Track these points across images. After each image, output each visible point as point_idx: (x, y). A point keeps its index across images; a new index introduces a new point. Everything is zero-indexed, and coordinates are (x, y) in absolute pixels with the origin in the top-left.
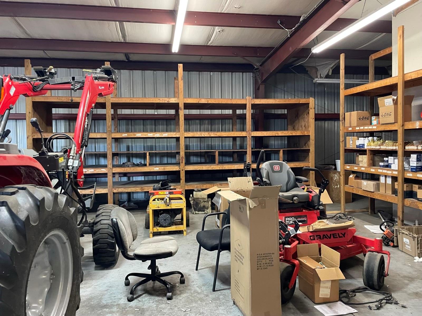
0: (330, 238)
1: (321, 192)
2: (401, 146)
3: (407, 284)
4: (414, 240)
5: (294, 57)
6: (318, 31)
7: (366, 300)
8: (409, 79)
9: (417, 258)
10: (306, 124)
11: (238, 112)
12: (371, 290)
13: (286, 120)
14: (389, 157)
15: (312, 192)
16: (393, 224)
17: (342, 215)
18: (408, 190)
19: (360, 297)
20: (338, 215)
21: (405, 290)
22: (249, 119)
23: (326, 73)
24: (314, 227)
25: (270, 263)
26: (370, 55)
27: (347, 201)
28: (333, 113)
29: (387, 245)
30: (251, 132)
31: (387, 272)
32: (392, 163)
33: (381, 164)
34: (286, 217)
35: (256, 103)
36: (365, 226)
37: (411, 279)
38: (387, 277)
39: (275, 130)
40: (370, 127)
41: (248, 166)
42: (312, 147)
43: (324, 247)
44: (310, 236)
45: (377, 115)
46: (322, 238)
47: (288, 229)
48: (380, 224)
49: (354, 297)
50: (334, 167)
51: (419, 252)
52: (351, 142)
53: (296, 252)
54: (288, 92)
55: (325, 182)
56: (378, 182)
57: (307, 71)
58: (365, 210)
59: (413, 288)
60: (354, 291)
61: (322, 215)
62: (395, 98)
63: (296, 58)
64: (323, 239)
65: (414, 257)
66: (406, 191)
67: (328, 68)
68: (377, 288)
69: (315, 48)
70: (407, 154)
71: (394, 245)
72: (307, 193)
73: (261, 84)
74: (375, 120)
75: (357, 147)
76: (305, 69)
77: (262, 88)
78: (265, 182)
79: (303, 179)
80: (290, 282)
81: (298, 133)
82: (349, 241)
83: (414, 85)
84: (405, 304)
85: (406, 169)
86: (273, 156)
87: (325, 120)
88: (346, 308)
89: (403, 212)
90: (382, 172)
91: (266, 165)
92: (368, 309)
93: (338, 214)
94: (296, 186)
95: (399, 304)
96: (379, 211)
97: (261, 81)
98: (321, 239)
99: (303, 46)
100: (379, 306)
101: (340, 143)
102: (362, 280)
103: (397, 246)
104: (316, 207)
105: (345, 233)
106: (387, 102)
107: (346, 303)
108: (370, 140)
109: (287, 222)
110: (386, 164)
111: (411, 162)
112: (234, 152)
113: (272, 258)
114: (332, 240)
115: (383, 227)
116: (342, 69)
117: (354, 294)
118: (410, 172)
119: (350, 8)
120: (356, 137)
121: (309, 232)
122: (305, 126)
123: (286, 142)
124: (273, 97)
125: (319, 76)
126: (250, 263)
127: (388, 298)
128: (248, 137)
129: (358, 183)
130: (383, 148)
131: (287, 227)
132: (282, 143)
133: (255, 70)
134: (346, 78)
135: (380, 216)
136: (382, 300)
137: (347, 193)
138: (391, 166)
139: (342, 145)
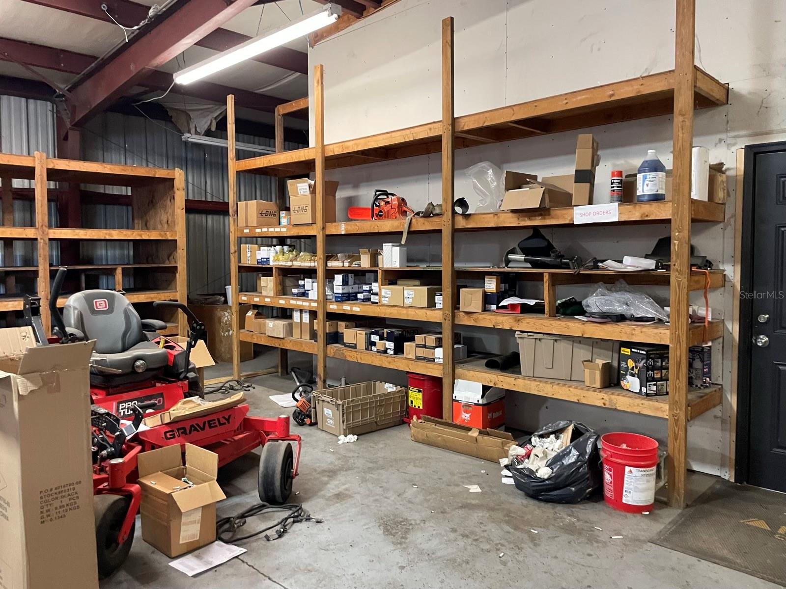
0: (203, 429)
1: (190, 346)
2: (321, 262)
3: (326, 483)
4: (338, 410)
5: (139, 85)
6: (184, 43)
7: (263, 526)
8: (331, 154)
9: (342, 437)
10: (170, 218)
11: (17, 183)
12: (271, 506)
13: (130, 208)
14: (306, 279)
15: (175, 347)
16: (312, 388)
17: (234, 384)
18: (332, 331)
19: (254, 524)
20: (227, 385)
21: (322, 493)
22: (42, 201)
23: (206, 127)
24: (173, 414)
25: (72, 504)
26: (276, 106)
27: (243, 358)
28: (221, 201)
29: (301, 424)
30: (47, 229)
31: (296, 470)
32: (310, 289)
33: (295, 291)
34: (119, 403)
35: (57, 167)
36: (270, 397)
37: (332, 473)
38: (297, 477)
39: (108, 226)
40: (277, 230)
41: (34, 304)
42: (181, 262)
43: (191, 448)
44: (165, 433)
45: (288, 209)
46: (188, 432)
47: (120, 426)
48: (293, 390)
49: (243, 526)
50: (223, 299)
51: (345, 428)
52: (249, 255)
53: (137, 468)
54: (133, 153)
55: (198, 327)
56: (290, 321)
57: (171, 117)
58: (273, 370)
59: (334, 487)
60: (243, 516)
61: (194, 388)
62: (313, 182)
63: (147, 89)
64: (190, 433)
65: (338, 437)
66: (330, 333)
67: (210, 117)
68: (281, 500)
69: (180, 75)
70: (330, 274)
71: (311, 422)
72: (164, 349)
73: (70, 129)
74: (284, 217)
75: (258, 263)
76: (167, 112)
77: (74, 138)
78: (71, 335)
79: (157, 325)
80: (120, 530)
81: (153, 235)
82: (236, 427)
83: (339, 166)
84: (320, 517)
85: (328, 297)
86: (103, 280)
87: (207, 212)
88: (228, 550)
89: (325, 367)
90: (296, 305)
91: (75, 301)
92: (263, 542)
93: (226, 383)
94: (143, 338)
95: (312, 518)
96: (293, 370)
97: (71, 122)
98: (186, 434)
99: (156, 67)
100: (282, 530)
101: (232, 256)
102: (256, 493)
103: (316, 423)
104: (182, 376)
105: (230, 416)
106: (300, 188)
107: (227, 542)
108: (278, 251)
109: (122, 411)
110: (302, 290)
111: (335, 287)
112: (7, 273)
113: (76, 493)
114: (209, 432)
115: (297, 395)
116: (231, 122)
117: (243, 521)
118: (333, 302)
119: (238, 14)
120: (256, 246)
121: (163, 424)
122: (167, 221)
123: (131, 253)
124: (101, 158)
125: (193, 131)
126: (22, 513)
127: (296, 514)
128: (41, 239)
129: (260, 325)
130: (297, 264)
131: (118, 421)
132: (124, 255)
133: (57, 97)
134: (237, 140)
135: (293, 378)
136: (286, 519)
137: (242, 344)
138: (308, 294)
139: (233, 259)
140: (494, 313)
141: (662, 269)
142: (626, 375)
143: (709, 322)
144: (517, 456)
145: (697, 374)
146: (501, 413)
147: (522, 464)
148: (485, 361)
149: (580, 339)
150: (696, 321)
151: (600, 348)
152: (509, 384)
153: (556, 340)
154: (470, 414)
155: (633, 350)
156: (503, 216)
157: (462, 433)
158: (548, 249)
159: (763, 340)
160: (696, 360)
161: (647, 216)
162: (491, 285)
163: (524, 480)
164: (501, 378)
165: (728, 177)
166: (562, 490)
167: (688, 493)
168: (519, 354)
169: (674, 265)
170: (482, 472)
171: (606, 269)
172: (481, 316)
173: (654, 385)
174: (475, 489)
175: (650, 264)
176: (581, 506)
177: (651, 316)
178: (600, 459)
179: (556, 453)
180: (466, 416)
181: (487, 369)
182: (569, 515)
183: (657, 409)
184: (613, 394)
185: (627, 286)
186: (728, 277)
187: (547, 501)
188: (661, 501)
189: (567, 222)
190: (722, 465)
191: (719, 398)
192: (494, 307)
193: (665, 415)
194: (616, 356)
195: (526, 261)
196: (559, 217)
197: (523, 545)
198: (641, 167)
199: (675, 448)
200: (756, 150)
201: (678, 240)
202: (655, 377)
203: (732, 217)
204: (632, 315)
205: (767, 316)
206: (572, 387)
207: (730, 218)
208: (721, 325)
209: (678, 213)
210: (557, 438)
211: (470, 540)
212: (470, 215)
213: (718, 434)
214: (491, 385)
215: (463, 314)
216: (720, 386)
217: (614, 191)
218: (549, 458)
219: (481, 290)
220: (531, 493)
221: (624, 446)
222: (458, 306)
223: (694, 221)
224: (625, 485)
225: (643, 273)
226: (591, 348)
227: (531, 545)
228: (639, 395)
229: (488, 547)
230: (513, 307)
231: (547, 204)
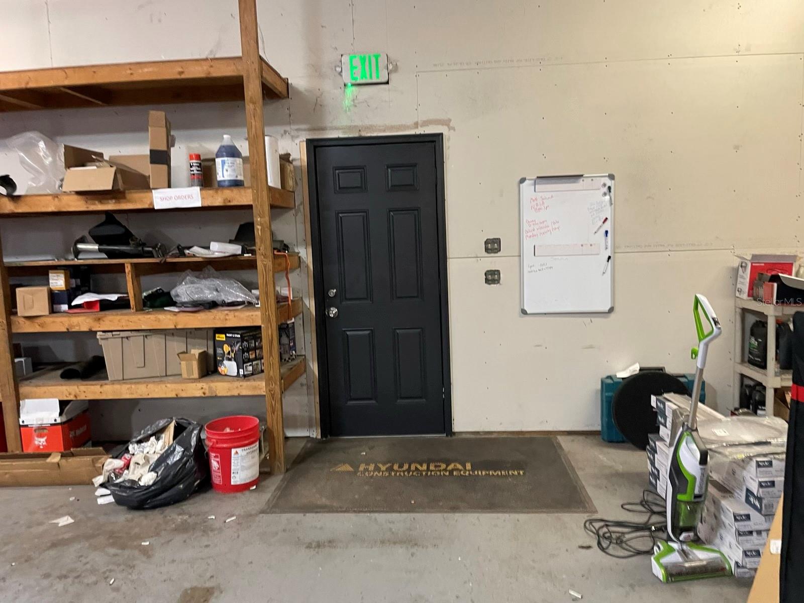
140: (65, 314)
141: (248, 253)
142: (223, 360)
143: (292, 301)
144: (114, 470)
145: (284, 350)
146: (85, 427)
147: (120, 477)
148: (60, 372)
149: (173, 331)
150: (281, 300)
151: (195, 338)
152: (94, 393)
153: (146, 336)
154: (45, 438)
155: (228, 335)
156: (65, 199)
157: (39, 462)
158: (126, 237)
159: (334, 311)
160: (283, 336)
161: (230, 201)
162: (58, 282)
163: (126, 492)
164: (82, 388)
165: (294, 167)
166: (169, 492)
167: (287, 458)
168: (103, 358)
169: (259, 249)
170: (71, 499)
171: (194, 256)
172: (49, 320)
173: (250, 365)
174: (65, 521)
175: (236, 249)
176: (191, 501)
177: (241, 300)
178: (205, 450)
179: (159, 455)
180: (41, 441)
181: (63, 381)
182: (180, 514)
183: (255, 388)
184: (212, 382)
185: (215, 272)
186: (303, 259)
187: (154, 507)
188: (265, 472)
189: (146, 206)
190: (310, 426)
191: (303, 368)
192: (65, 307)
193: (263, 392)
194: (211, 343)
195: (100, 251)
196: (135, 201)
197: (135, 562)
198: (218, 151)
199: (273, 421)
200: (316, 144)
201: (261, 225)
202: (251, 357)
203: (301, 204)
204: (223, 300)
205: (335, 291)
206: (169, 383)
207: (299, 205)
208: (301, 303)
209: (258, 198)
210: (158, 439)
211: (70, 580)
212: (19, 197)
213: (305, 399)
214: (71, 398)
215: (23, 319)
216: (304, 357)
217: (194, 174)
218: (151, 463)
219: (44, 290)
220: (136, 504)
221: (228, 430)
222: (14, 310)
223: (272, 207)
224: (232, 468)
225: (231, 258)
226: (185, 339)
227: (144, 559)
228: (237, 378)
229: (93, 579)
230: (89, 305)
231: (121, 185)
